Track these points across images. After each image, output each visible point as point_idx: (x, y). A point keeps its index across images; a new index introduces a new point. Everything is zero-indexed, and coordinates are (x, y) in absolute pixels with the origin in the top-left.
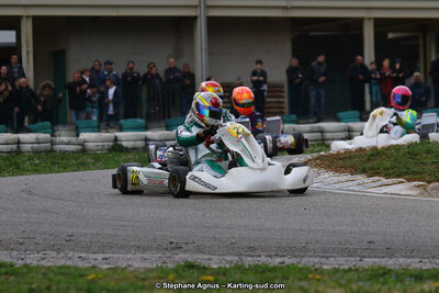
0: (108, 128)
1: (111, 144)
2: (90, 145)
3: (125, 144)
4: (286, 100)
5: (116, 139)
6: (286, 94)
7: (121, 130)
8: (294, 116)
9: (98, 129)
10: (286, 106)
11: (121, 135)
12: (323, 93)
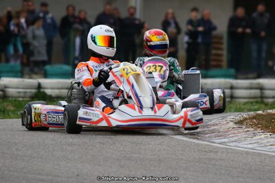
0: (32, 73)
1: (34, 91)
2: (11, 91)
3: (48, 92)
4: (224, 52)
5: (39, 86)
6: (225, 46)
7: (46, 76)
8: (232, 71)
9: (21, 74)
10: (225, 59)
11: (45, 82)
12: (264, 47)
